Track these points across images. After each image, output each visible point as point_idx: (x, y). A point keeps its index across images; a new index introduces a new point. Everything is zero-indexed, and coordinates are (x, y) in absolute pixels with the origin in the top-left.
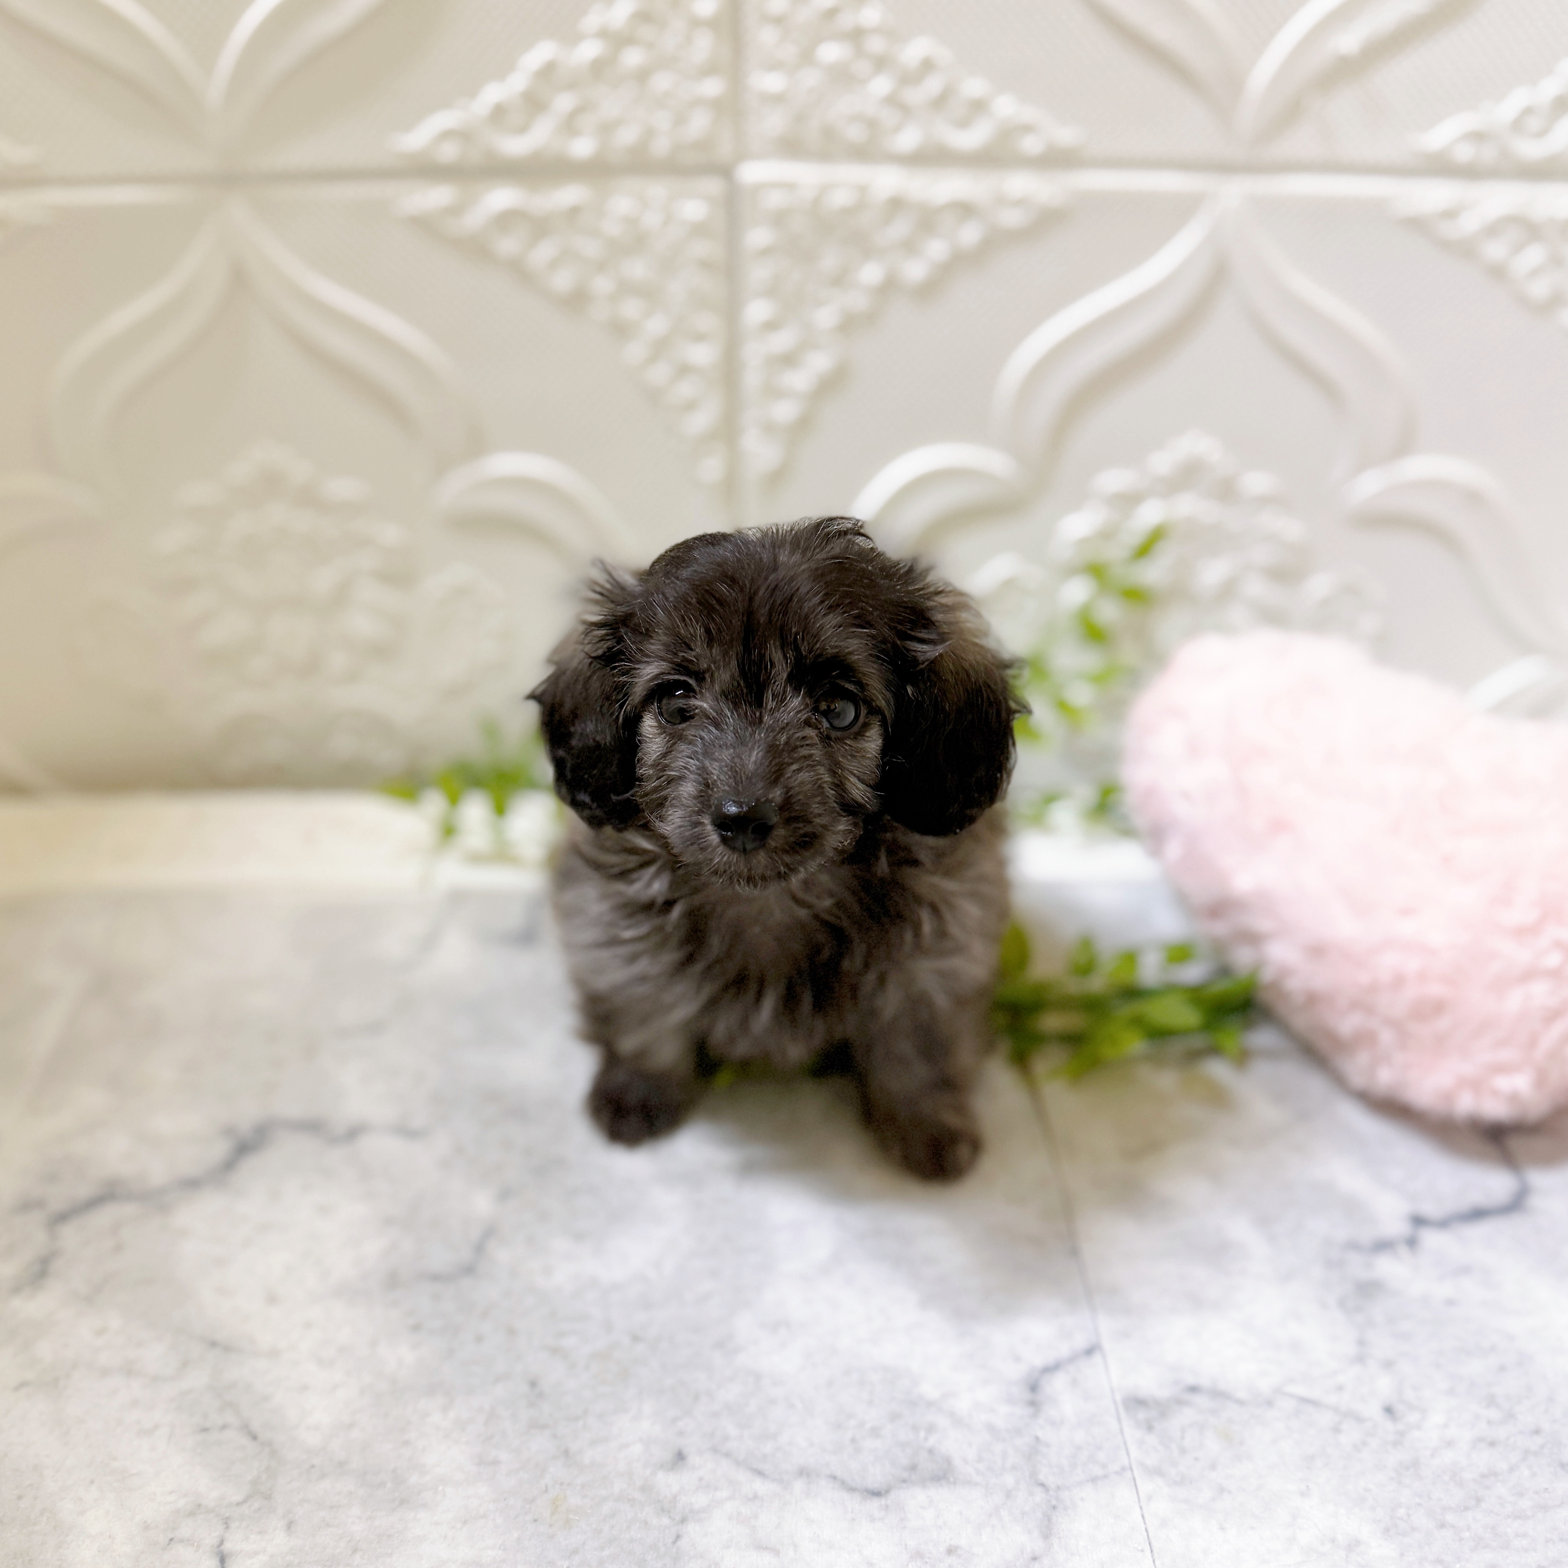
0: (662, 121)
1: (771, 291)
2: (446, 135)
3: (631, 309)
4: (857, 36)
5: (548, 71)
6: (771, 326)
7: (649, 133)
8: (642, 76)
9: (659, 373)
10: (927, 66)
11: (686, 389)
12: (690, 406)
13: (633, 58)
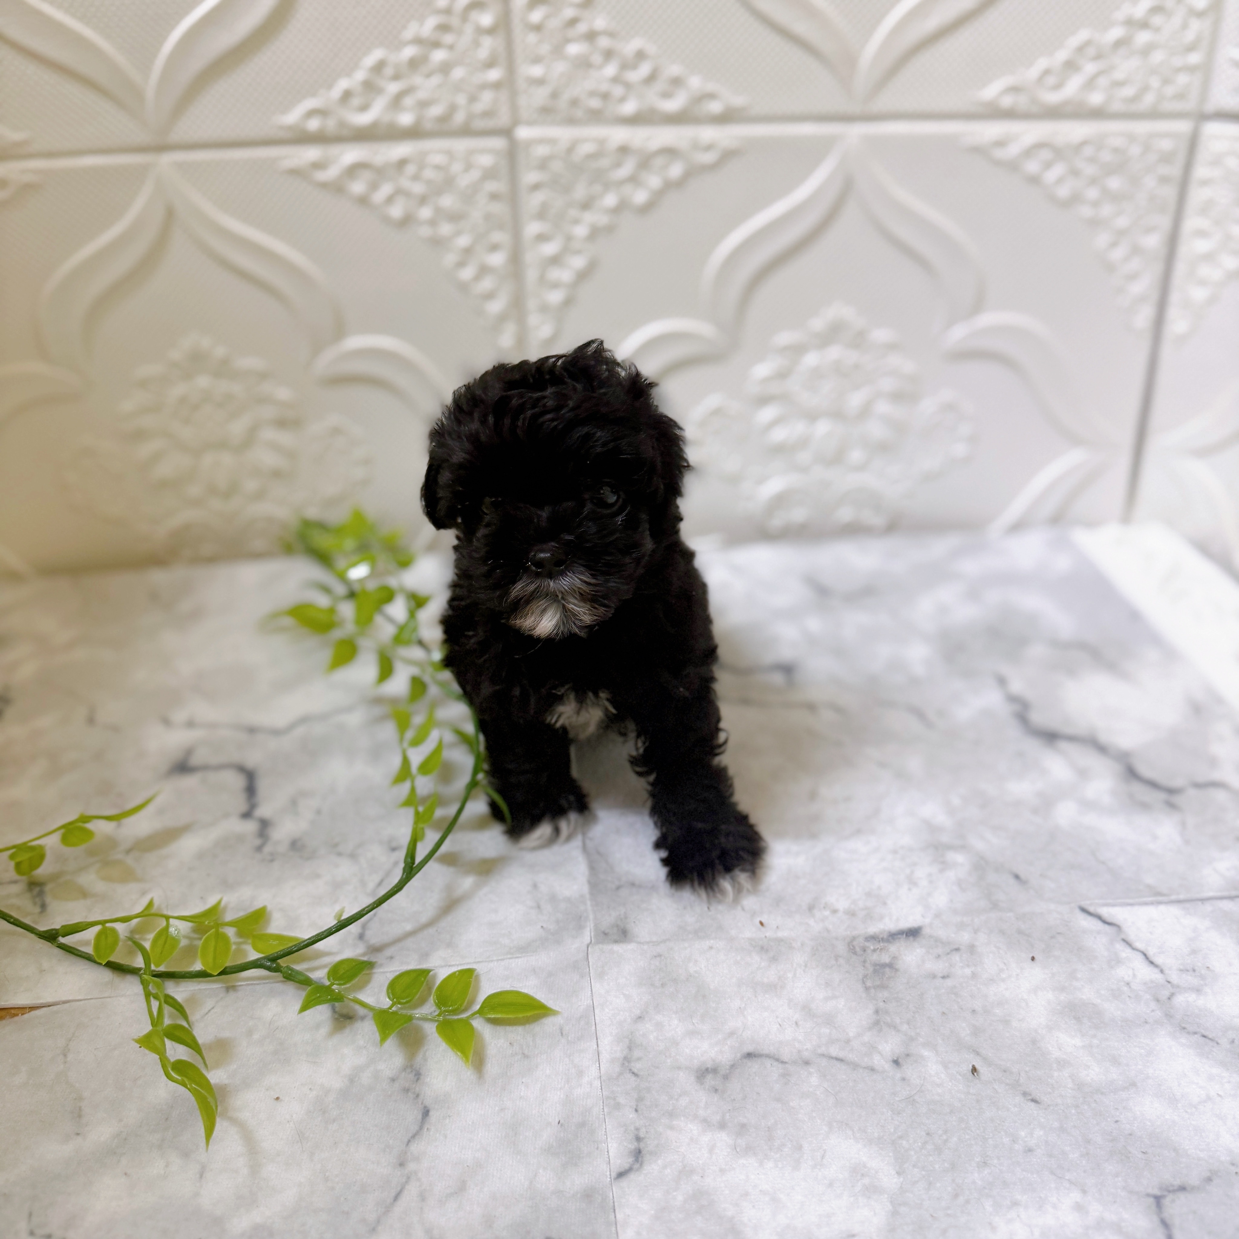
0: (461, 100)
1: (541, 214)
2: (312, 113)
3: (446, 229)
4: (591, 36)
5: (379, 67)
6: (542, 238)
7: (453, 109)
8: (445, 68)
9: (467, 273)
10: (641, 55)
11: (487, 284)
12: (490, 296)
13: (439, 56)
